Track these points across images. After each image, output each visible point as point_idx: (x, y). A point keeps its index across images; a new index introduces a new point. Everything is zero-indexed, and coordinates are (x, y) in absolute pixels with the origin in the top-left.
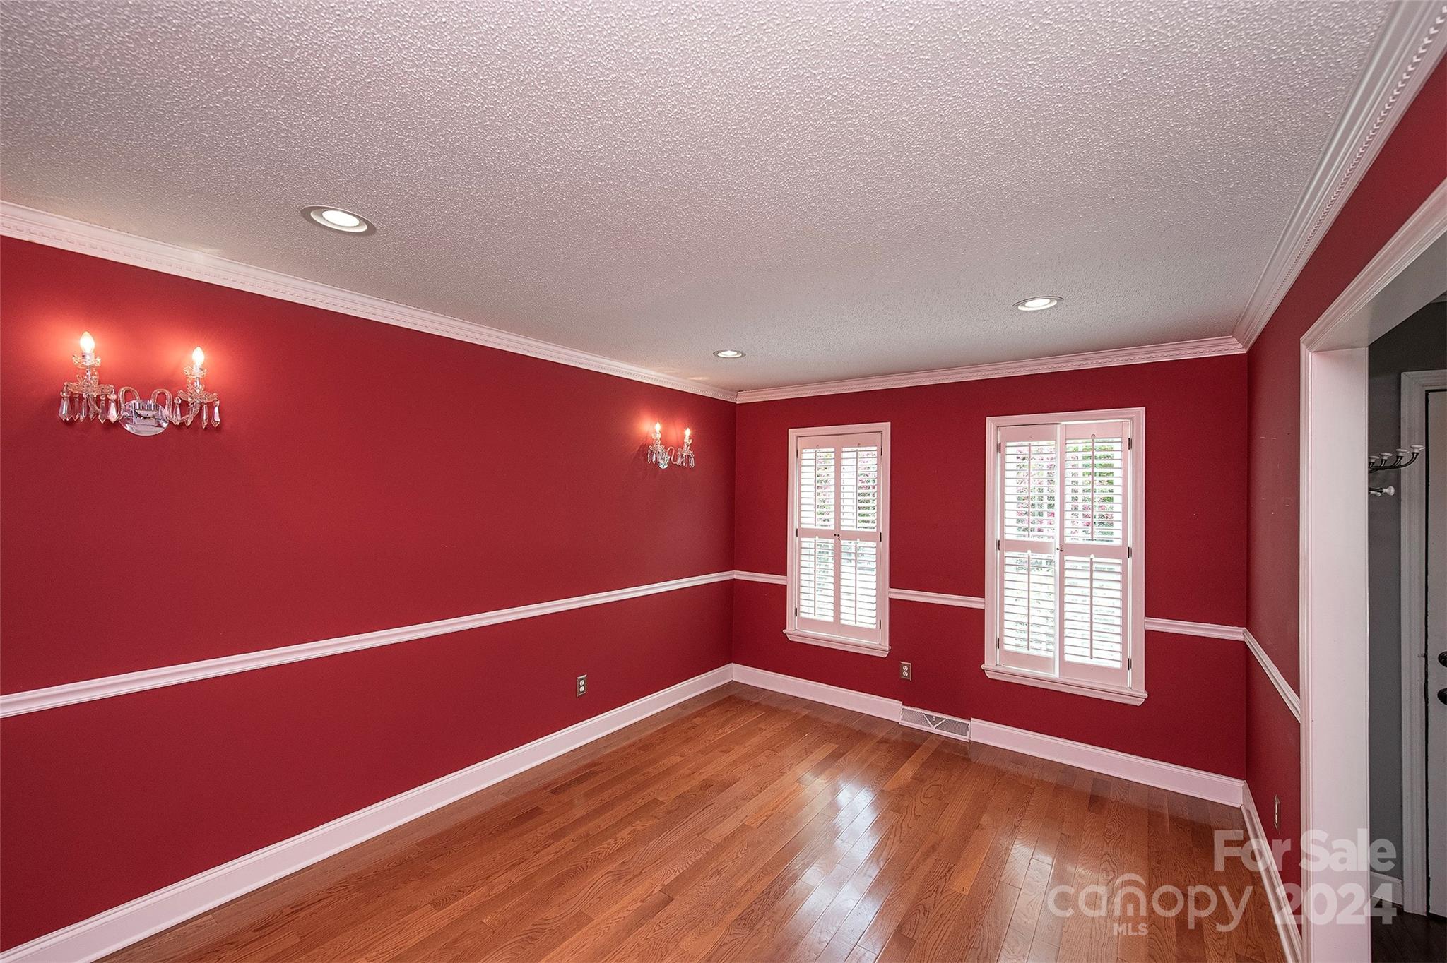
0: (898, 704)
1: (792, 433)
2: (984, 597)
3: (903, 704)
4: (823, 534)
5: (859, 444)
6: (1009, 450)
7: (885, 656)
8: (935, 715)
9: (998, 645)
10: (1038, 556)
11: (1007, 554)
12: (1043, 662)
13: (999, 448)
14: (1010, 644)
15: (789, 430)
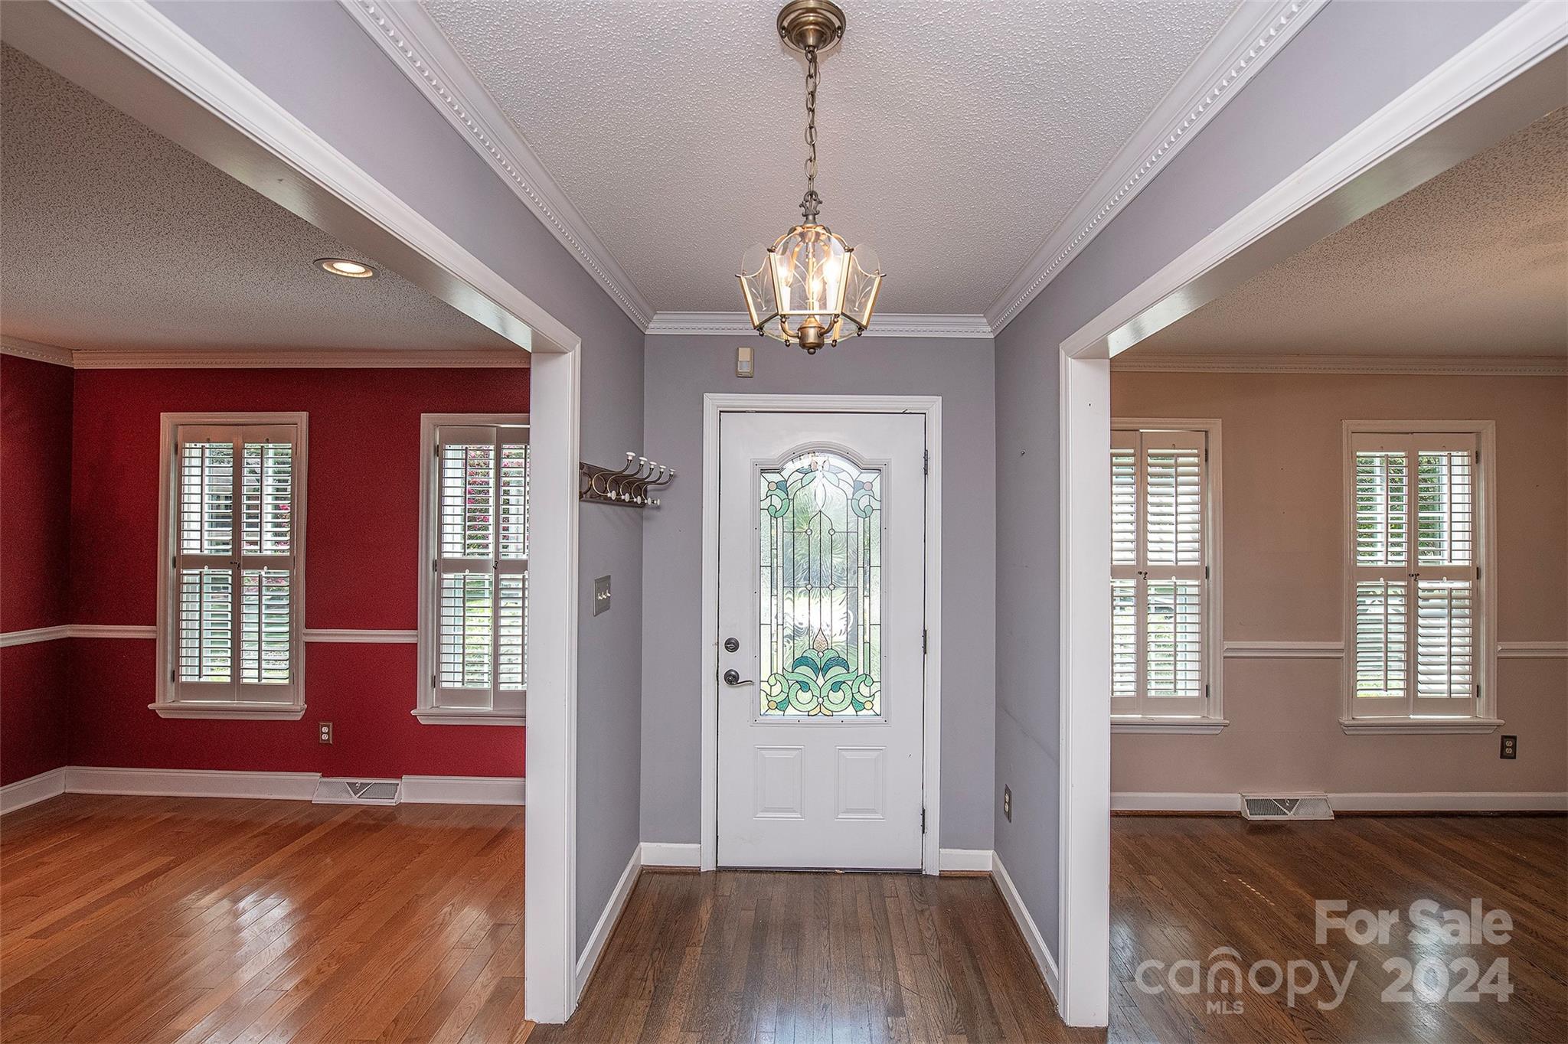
0: (316, 776)
1: (166, 419)
2: (417, 629)
3: (323, 776)
4: (214, 562)
5: (268, 440)
6: (449, 454)
7: (299, 719)
8: (359, 781)
9: (434, 685)
10: (479, 576)
11: (445, 576)
12: (477, 696)
13: (438, 451)
14: (451, 680)
15: (162, 414)
